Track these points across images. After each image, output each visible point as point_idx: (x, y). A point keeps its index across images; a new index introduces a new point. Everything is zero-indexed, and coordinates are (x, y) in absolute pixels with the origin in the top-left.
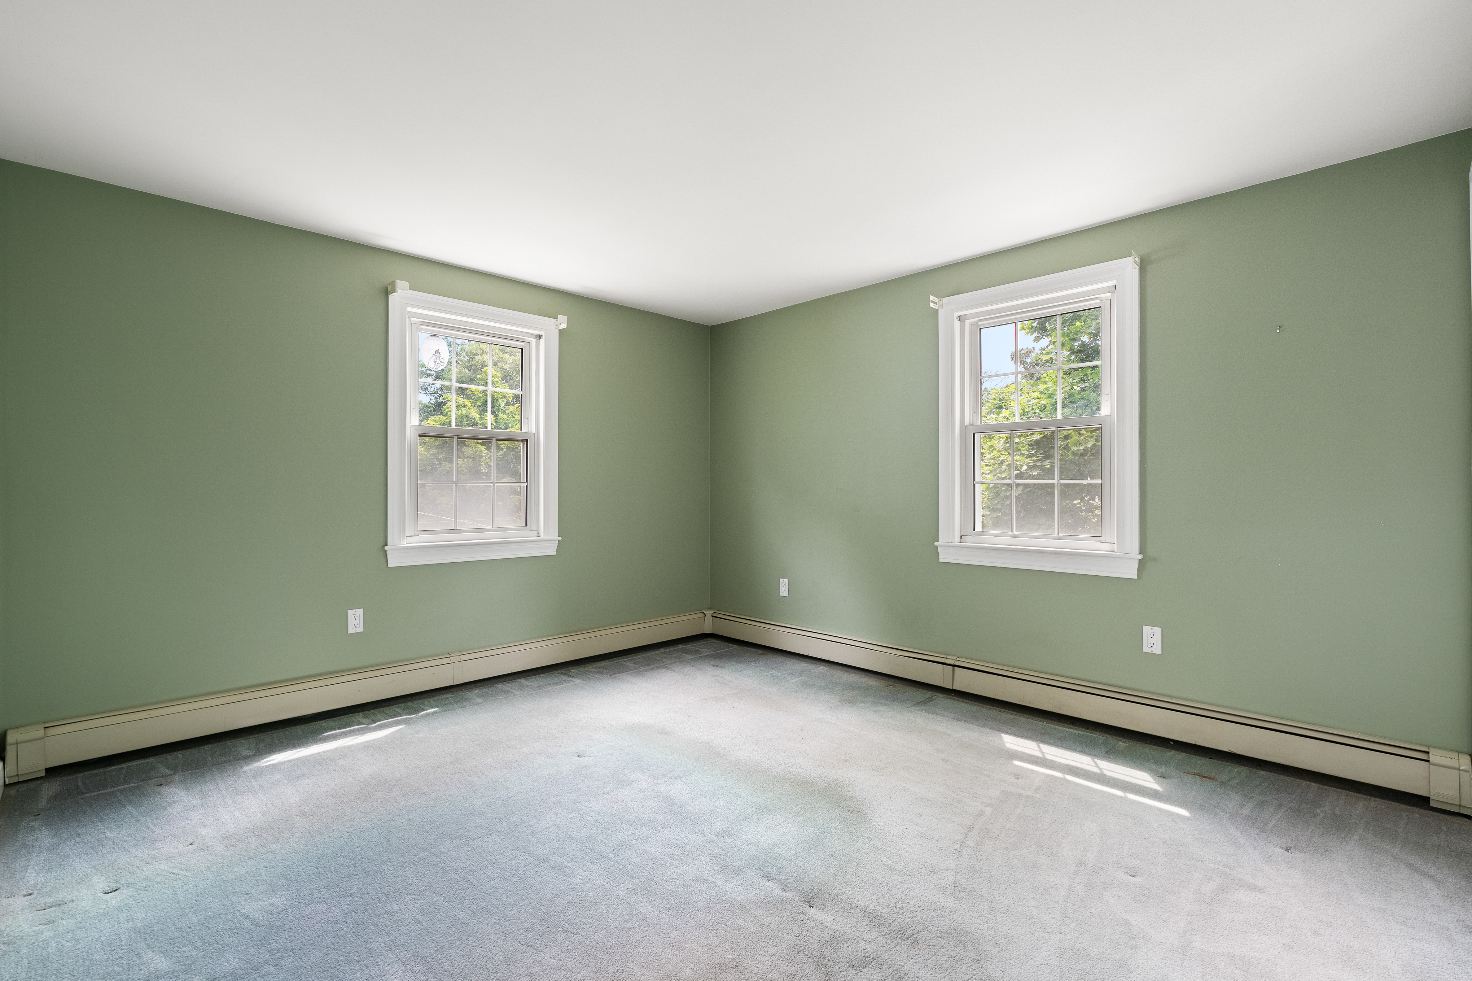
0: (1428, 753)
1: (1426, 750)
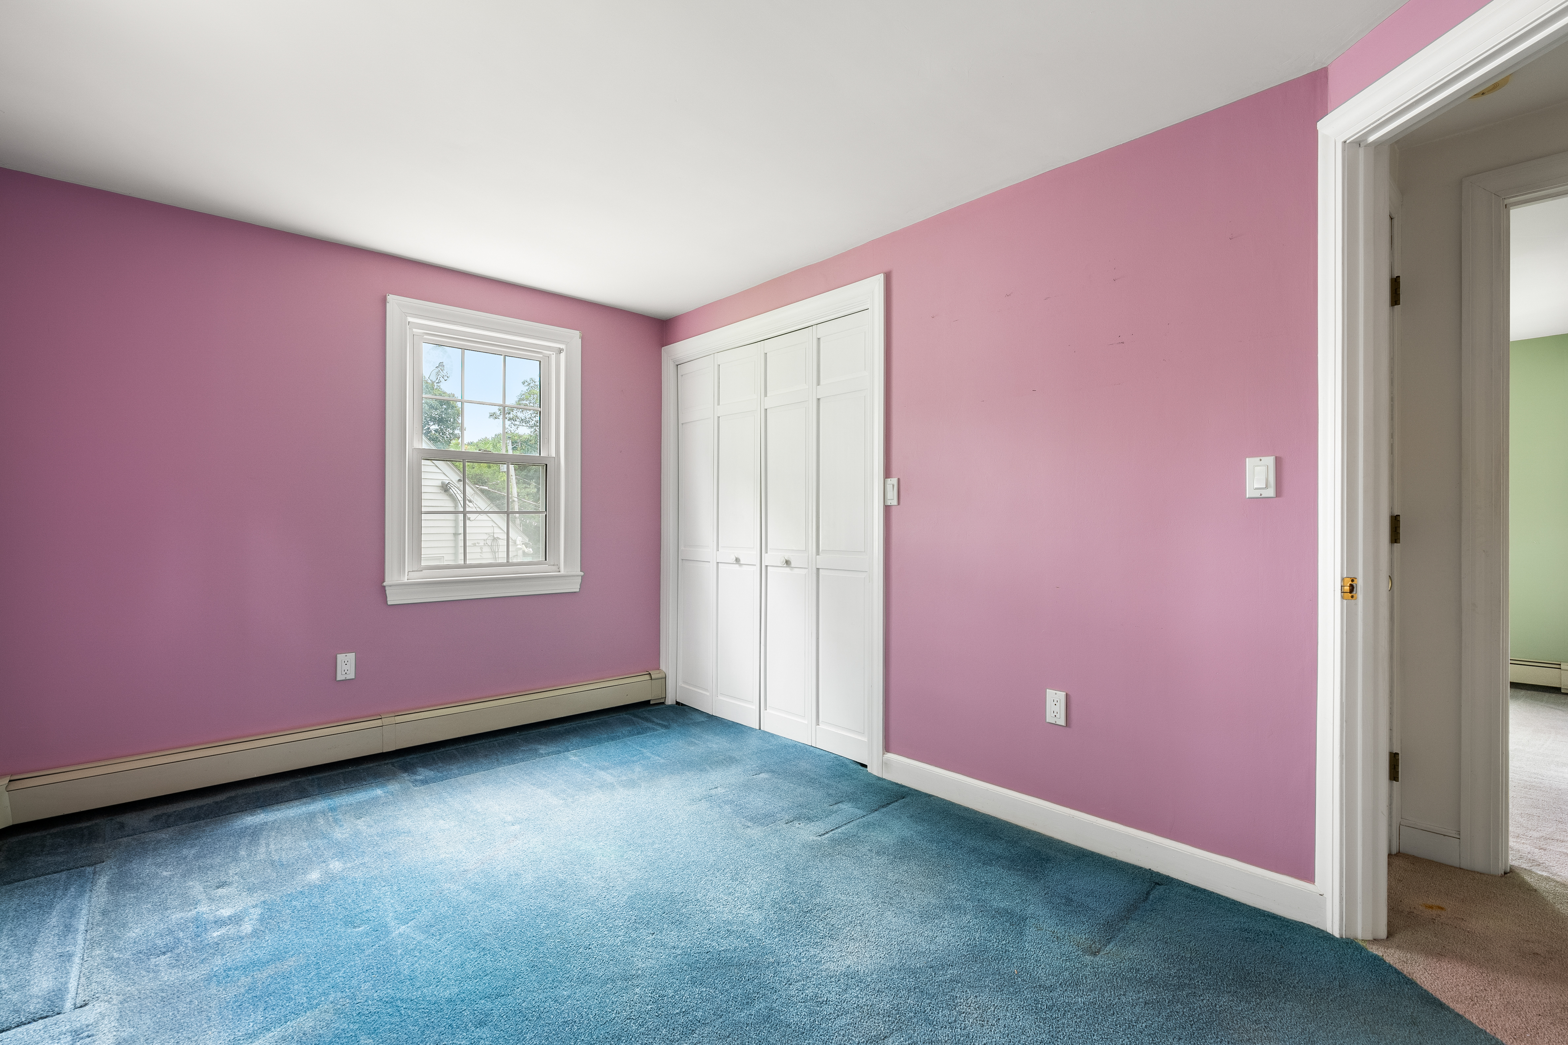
0: (1560, 665)
1: (1559, 663)
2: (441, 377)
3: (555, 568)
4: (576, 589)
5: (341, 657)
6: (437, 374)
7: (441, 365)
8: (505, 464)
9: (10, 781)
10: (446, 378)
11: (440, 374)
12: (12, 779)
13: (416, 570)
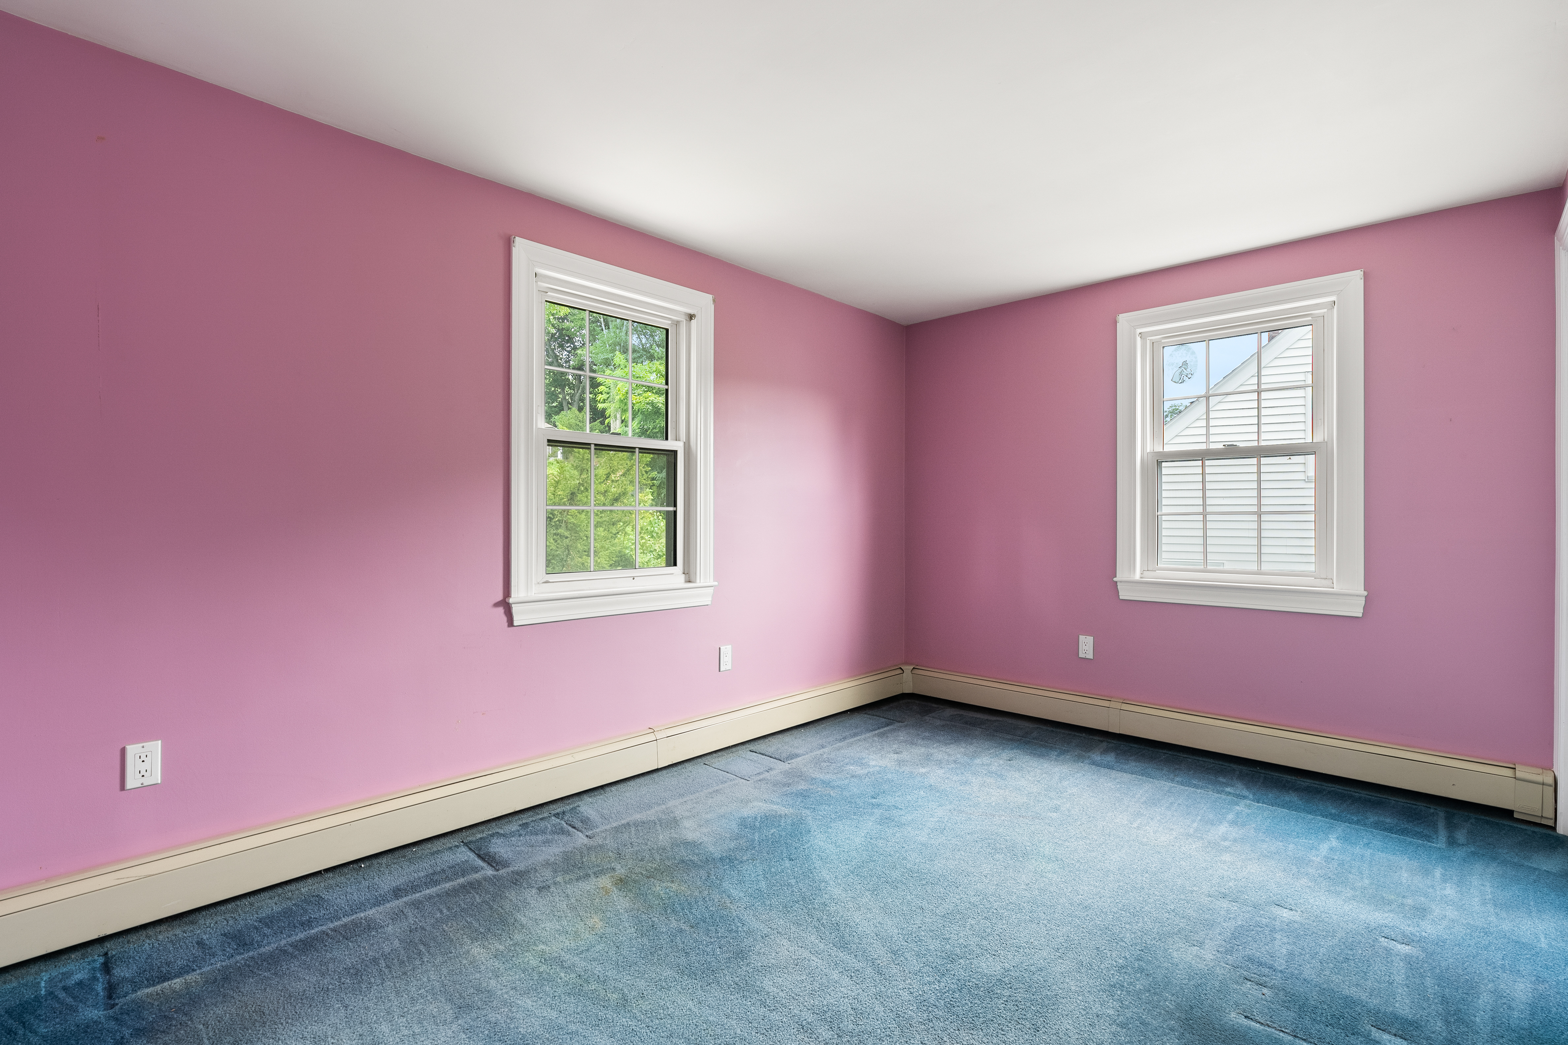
2: (1185, 377)
3: (1328, 582)
4: (1358, 612)
5: (1082, 638)
6: (1181, 374)
7: (1185, 363)
8: (1255, 457)
9: (914, 668)
10: (1189, 377)
11: (1184, 373)
12: (915, 667)
13: (1151, 570)
